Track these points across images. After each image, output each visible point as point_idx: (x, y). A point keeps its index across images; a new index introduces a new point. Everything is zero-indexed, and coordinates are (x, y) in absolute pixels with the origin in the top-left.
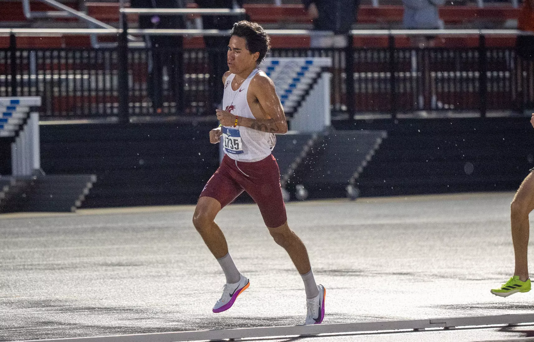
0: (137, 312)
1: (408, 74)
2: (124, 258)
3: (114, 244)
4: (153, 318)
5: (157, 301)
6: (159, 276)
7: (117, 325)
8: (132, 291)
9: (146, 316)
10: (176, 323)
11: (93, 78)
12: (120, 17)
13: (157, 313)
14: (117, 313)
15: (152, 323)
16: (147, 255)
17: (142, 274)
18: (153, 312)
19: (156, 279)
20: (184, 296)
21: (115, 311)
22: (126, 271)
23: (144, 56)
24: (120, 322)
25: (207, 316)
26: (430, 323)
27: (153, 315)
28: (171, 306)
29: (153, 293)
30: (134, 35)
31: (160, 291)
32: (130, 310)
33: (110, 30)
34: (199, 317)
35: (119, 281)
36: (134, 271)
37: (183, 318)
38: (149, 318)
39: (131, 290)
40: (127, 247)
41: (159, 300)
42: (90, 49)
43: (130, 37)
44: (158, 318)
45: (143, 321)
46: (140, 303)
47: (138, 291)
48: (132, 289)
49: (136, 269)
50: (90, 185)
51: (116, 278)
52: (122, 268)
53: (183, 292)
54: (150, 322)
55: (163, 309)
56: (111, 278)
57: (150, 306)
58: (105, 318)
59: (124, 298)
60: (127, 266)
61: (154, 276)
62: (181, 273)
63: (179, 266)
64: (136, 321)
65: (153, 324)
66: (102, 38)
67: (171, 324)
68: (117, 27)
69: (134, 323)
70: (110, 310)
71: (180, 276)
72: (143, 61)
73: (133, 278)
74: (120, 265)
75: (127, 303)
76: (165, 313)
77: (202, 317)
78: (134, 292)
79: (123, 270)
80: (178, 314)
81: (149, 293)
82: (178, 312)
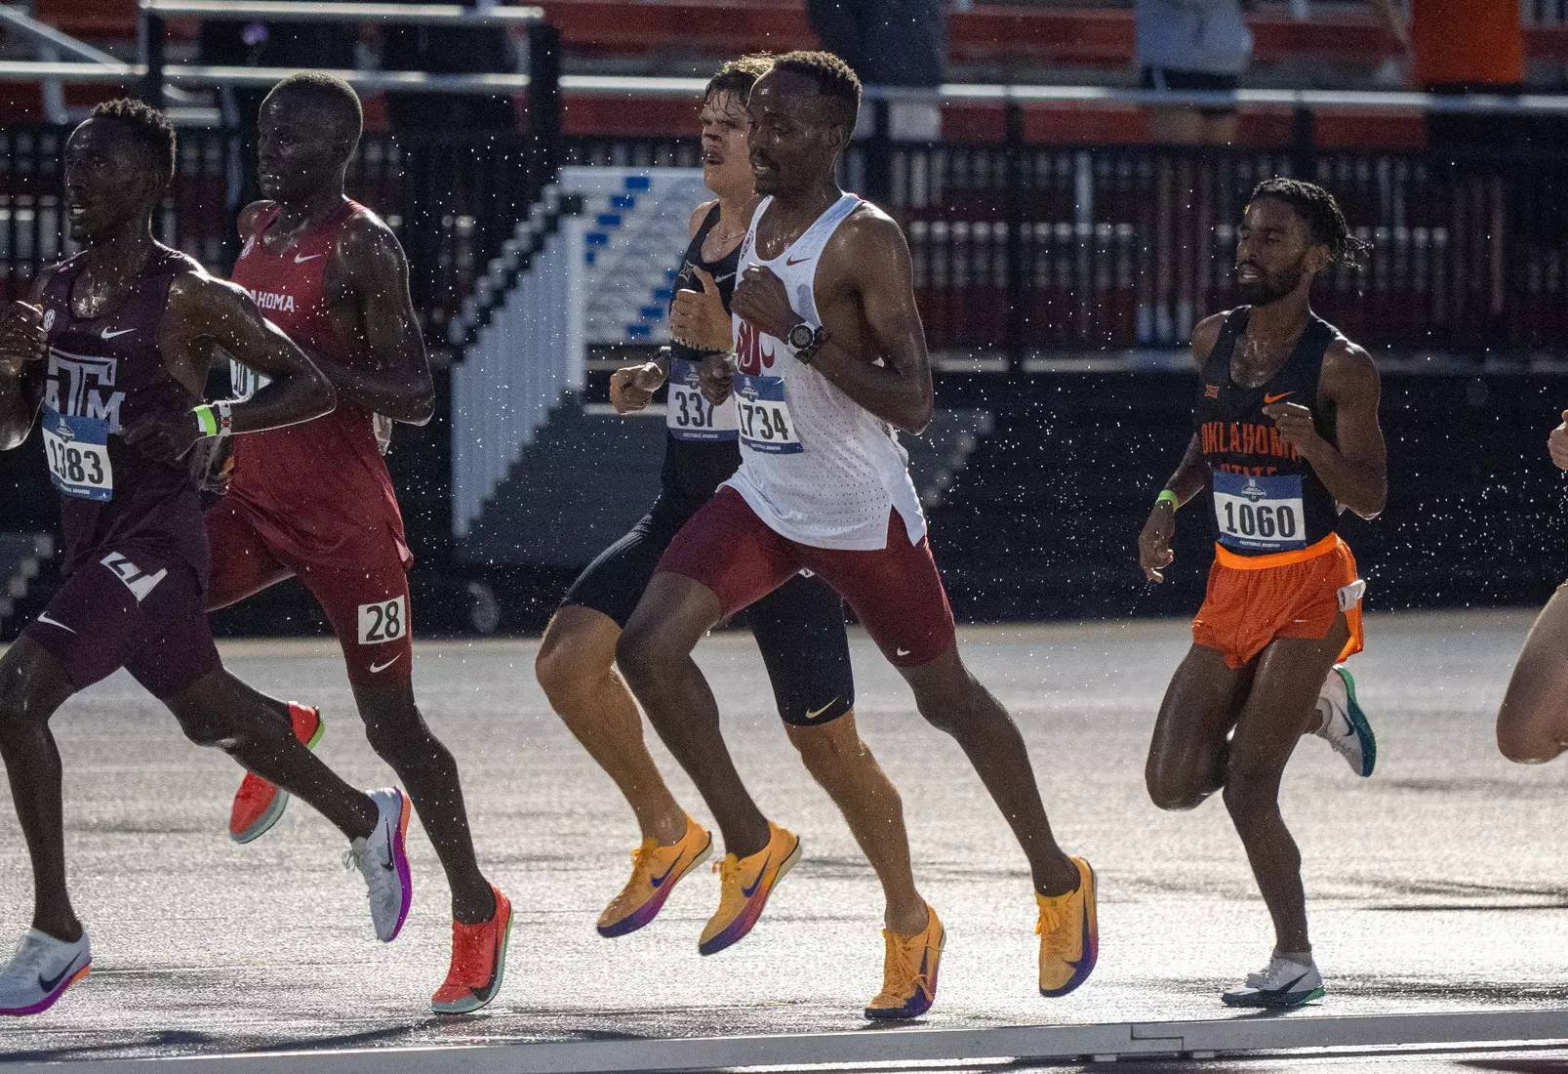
0: (184, 981)
1: (1063, 230)
2: (142, 805)
3: (106, 760)
4: (237, 1004)
5: (249, 948)
6: (254, 869)
7: (120, 1027)
8: (169, 915)
9: (213, 996)
10: (313, 1023)
11: (49, 219)
12: (142, 27)
13: (249, 987)
14: (121, 985)
15: (231, 1019)
16: (215, 798)
17: (199, 858)
18: (237, 985)
19: (245, 878)
20: (336, 933)
21: (111, 980)
22: (146, 849)
23: (213, 153)
24: (127, 1014)
25: (411, 1000)
26: (1133, 1038)
27: (236, 995)
28: (294, 967)
29: (235, 923)
30: (183, 85)
31: (257, 915)
32: (160, 975)
33: (107, 67)
34: (385, 1005)
35: (126, 880)
36: (171, 849)
37: (334, 1007)
38: (223, 1005)
39: (164, 910)
40: (152, 770)
41: (253, 945)
42: (41, 126)
43: (170, 92)
44: (253, 1005)
45: (203, 1012)
46: (192, 956)
47: (189, 916)
48: (168, 908)
49: (180, 844)
50: (30, 567)
51: (113, 873)
52: (134, 838)
53: (331, 921)
54: (227, 1019)
55: (267, 976)
56: (100, 873)
57: (227, 964)
58: (81, 1002)
59: (143, 936)
60: (151, 831)
61: (238, 869)
62: (325, 860)
63: (319, 835)
64: (180, 1013)
65: (235, 1024)
66: (80, 92)
67: (294, 1023)
68: (131, 60)
69: (173, 1019)
70: (97, 975)
71: (322, 868)
72: (213, 169)
73: (170, 873)
74: (127, 828)
75: (150, 952)
76: (274, 988)
77: (394, 1004)
78: (173, 919)
79: (137, 846)
80: (317, 991)
81: (223, 922)
82: (316, 986)
